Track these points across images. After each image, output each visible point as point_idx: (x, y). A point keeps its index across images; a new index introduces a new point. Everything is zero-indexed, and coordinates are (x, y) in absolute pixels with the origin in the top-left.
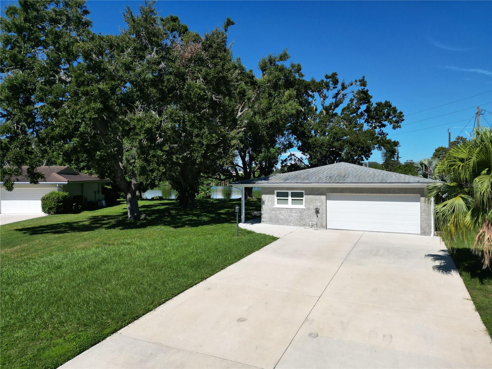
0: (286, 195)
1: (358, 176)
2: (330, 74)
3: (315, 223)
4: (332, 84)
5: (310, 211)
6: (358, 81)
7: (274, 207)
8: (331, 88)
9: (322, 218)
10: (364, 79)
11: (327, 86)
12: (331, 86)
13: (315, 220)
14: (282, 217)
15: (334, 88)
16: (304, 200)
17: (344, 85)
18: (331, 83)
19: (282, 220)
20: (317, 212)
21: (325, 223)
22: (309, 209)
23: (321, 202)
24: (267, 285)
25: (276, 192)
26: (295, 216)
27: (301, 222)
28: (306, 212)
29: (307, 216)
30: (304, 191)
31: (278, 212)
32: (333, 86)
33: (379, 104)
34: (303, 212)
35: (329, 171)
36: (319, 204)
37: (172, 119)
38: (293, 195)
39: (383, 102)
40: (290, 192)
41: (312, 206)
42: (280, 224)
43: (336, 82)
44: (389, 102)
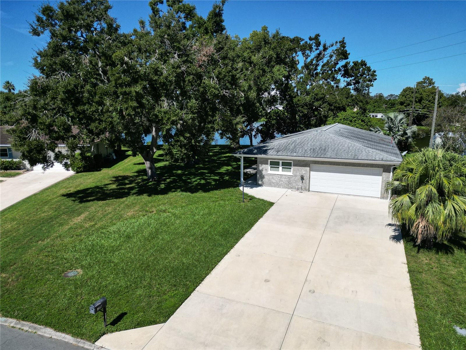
0: (277, 164)
1: (336, 149)
2: (313, 36)
3: (300, 187)
4: (315, 46)
5: (297, 178)
6: (338, 43)
7: (268, 173)
8: (314, 50)
9: (306, 183)
10: (344, 40)
11: (311, 49)
12: (314, 48)
13: (300, 184)
14: (274, 181)
15: (316, 49)
16: (292, 169)
17: (326, 46)
18: (314, 44)
19: (274, 183)
20: (302, 178)
21: (308, 187)
22: (296, 176)
23: (306, 171)
24: (276, 252)
25: (269, 161)
26: (284, 180)
27: (289, 185)
28: (293, 178)
29: (294, 181)
30: (292, 162)
31: (271, 177)
32: (316, 48)
33: (356, 63)
34: (291, 178)
35: (313, 142)
36: (304, 172)
37: (192, 112)
38: (284, 164)
39: (360, 61)
40: (281, 162)
41: (298, 174)
42: (272, 186)
43: (318, 44)
44: (365, 61)
